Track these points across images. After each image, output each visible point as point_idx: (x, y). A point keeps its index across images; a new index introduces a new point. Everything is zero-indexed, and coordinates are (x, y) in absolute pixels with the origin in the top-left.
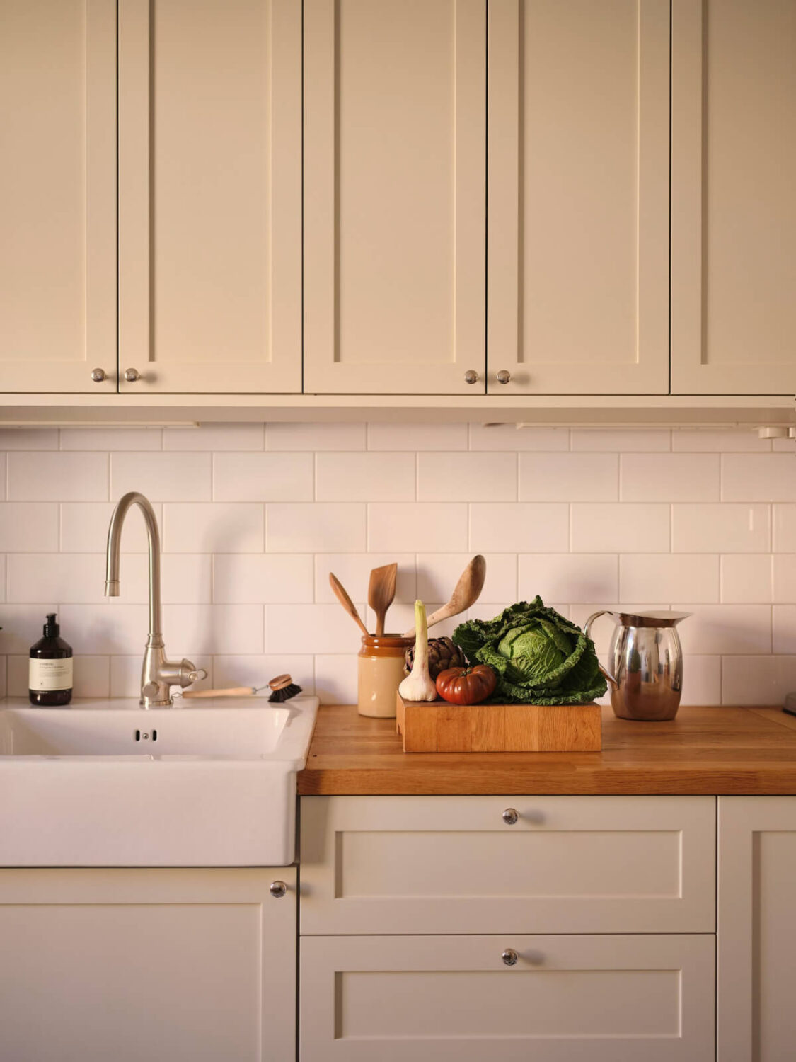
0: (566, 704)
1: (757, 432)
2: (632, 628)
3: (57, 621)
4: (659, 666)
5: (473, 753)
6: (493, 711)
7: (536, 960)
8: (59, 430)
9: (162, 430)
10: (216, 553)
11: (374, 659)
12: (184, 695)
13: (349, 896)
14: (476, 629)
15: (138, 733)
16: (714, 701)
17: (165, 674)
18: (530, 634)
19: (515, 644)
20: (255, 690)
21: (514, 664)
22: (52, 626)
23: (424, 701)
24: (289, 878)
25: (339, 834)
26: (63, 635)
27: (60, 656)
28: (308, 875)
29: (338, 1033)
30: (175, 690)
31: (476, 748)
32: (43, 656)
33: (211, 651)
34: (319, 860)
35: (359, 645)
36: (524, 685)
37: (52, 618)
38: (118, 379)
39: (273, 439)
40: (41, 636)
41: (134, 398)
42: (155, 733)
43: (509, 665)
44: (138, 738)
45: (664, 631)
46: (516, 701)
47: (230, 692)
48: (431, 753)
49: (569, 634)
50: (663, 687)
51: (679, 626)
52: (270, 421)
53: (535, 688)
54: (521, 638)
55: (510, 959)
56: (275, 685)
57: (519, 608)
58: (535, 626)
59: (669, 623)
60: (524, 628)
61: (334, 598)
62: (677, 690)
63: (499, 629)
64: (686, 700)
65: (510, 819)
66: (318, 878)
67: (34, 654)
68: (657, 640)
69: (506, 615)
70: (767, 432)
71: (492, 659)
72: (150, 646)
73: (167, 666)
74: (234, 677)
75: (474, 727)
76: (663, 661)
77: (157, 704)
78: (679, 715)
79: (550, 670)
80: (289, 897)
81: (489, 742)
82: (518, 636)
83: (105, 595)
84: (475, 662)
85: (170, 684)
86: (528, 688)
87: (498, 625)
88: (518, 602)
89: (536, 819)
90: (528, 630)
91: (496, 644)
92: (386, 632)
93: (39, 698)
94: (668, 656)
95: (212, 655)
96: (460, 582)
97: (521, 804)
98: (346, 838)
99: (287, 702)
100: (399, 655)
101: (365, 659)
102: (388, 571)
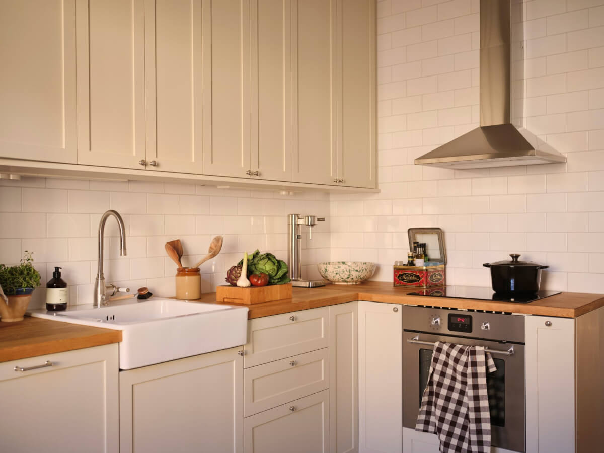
3: (59, 270)
7: (297, 363)
8: (46, 178)
9: (90, 181)
10: (112, 237)
13: (256, 352)
18: (269, 262)
19: (266, 265)
21: (269, 272)
22: (57, 272)
23: (249, 287)
24: (242, 349)
25: (253, 332)
27: (62, 287)
29: (253, 401)
31: (266, 301)
34: (249, 341)
35: (175, 273)
36: (274, 278)
37: (57, 269)
38: (146, 164)
39: (133, 187)
40: (53, 277)
42: (113, 317)
44: (107, 319)
47: (126, 297)
52: (132, 179)
55: (293, 364)
56: (140, 293)
65: (293, 319)
66: (248, 348)
70: (284, 193)
72: (99, 279)
75: (265, 293)
79: (277, 274)
82: (266, 263)
83: (121, 255)
93: (55, 308)
99: (149, 299)
100: (196, 275)
101: (180, 278)
102: (176, 243)
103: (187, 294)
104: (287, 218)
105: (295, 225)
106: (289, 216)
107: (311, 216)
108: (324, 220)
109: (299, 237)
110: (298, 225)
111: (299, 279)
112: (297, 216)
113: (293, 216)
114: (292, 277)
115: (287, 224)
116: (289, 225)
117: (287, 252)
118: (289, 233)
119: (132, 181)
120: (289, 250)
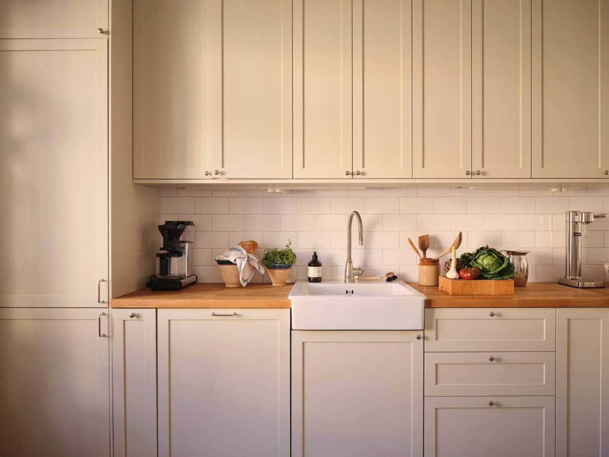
0: (503, 279)
1: (551, 190)
2: (511, 256)
3: (317, 254)
4: (521, 269)
5: (473, 295)
6: (479, 282)
7: (499, 360)
11: (425, 267)
12: (358, 279)
13: (440, 339)
14: (468, 255)
15: (347, 292)
16: (534, 281)
17: (354, 272)
18: (489, 257)
19: (484, 260)
20: (382, 277)
21: (485, 267)
22: (315, 256)
23: (455, 279)
24: (421, 334)
25: (437, 320)
26: (319, 259)
27: (318, 266)
28: (427, 333)
29: (437, 383)
30: (356, 277)
31: (474, 294)
32: (313, 266)
33: (365, 264)
34: (430, 328)
35: (419, 262)
36: (489, 273)
37: (315, 253)
38: (353, 174)
40: (312, 259)
41: (358, 180)
42: (353, 291)
43: (483, 267)
45: (523, 257)
46: (486, 278)
47: (374, 278)
48: (459, 295)
49: (502, 257)
50: (523, 276)
51: (527, 255)
53: (493, 274)
54: (486, 258)
55: (492, 359)
56: (388, 276)
57: (482, 249)
58: (490, 254)
59: (524, 254)
60: (486, 255)
61: (410, 246)
62: (526, 277)
63: (476, 256)
64: (529, 281)
65: (492, 315)
66: (430, 334)
67: (310, 265)
68: (520, 260)
69: (478, 251)
70: (554, 190)
71: (477, 265)
72: (348, 263)
73: (354, 269)
74: (374, 273)
75: (474, 287)
76: (522, 267)
77: (350, 282)
78: (527, 285)
79: (495, 269)
80: (422, 340)
81: (479, 292)
82: (485, 258)
84: (471, 267)
85: (355, 275)
86: (491, 274)
87: (476, 254)
88: (481, 247)
89: (499, 315)
90: (488, 256)
91: (475, 260)
92: (427, 257)
93: (311, 280)
94: (524, 265)
95: (366, 266)
96: (455, 241)
97: (495, 310)
98: (439, 321)
99: (393, 281)
100: (434, 265)
101: (421, 267)
102: (425, 237)
103: (425, 280)
104: (565, 215)
105: (573, 222)
106: (567, 214)
107: (585, 213)
108: (604, 217)
109: (576, 234)
110: (576, 222)
111: (578, 277)
112: (576, 213)
113: (571, 213)
114: (570, 276)
115: (565, 221)
116: (567, 222)
117: (565, 249)
118: (566, 231)
119: (385, 188)
120: (566, 248)
